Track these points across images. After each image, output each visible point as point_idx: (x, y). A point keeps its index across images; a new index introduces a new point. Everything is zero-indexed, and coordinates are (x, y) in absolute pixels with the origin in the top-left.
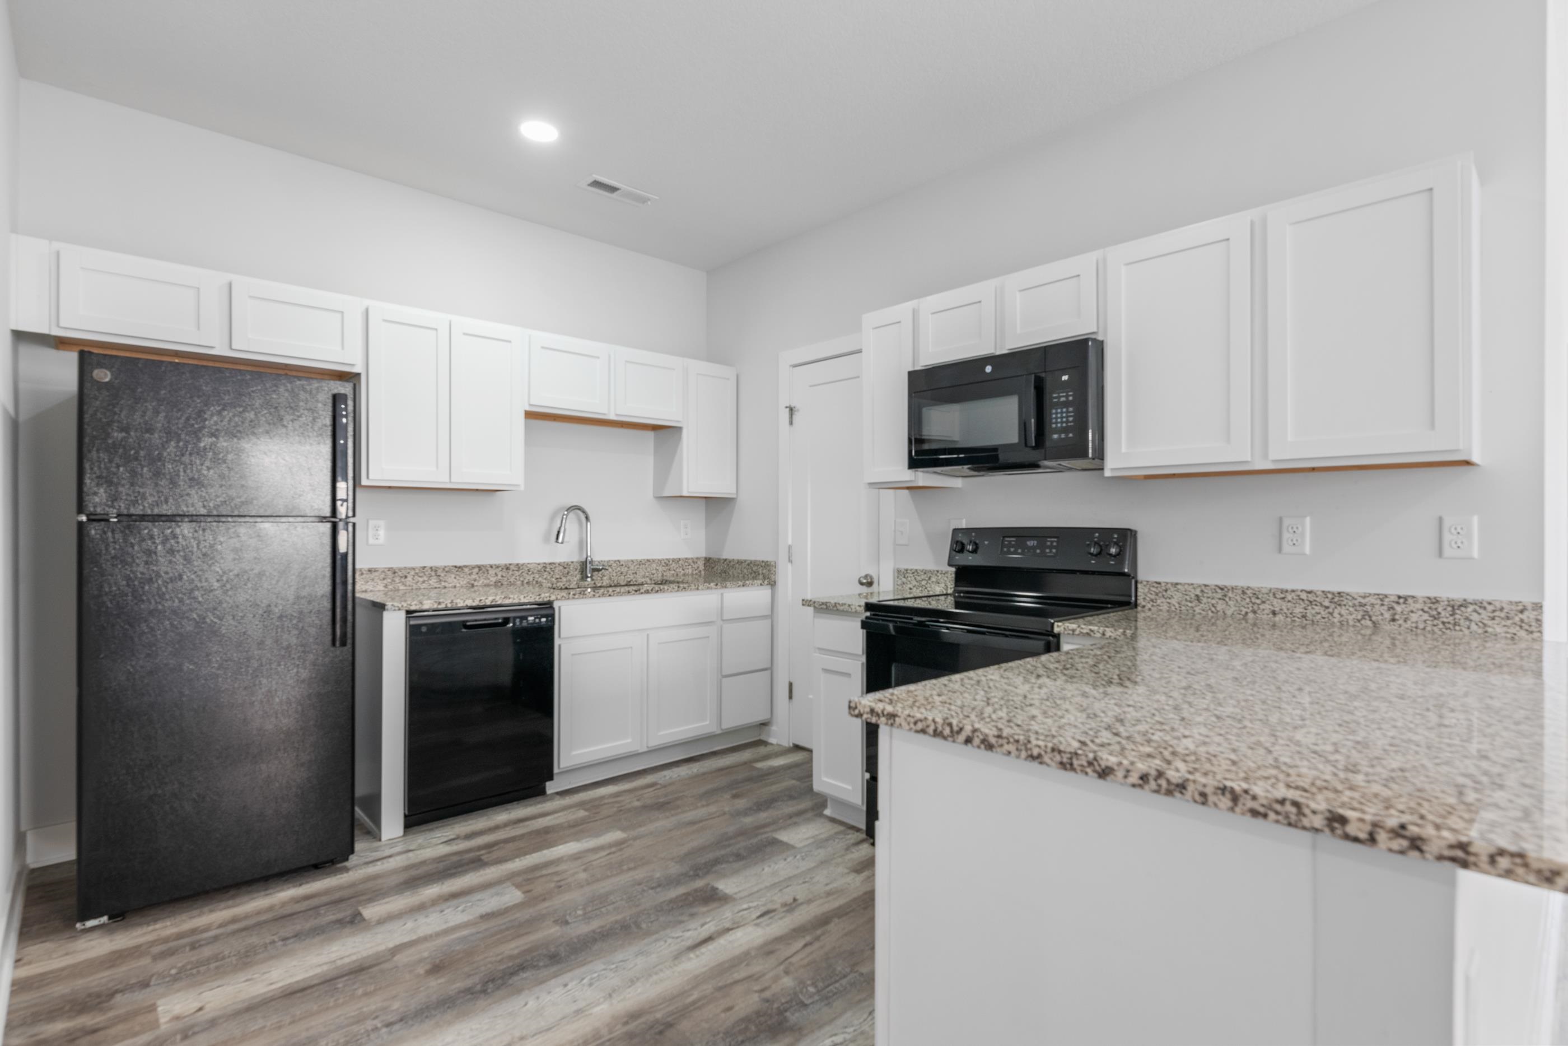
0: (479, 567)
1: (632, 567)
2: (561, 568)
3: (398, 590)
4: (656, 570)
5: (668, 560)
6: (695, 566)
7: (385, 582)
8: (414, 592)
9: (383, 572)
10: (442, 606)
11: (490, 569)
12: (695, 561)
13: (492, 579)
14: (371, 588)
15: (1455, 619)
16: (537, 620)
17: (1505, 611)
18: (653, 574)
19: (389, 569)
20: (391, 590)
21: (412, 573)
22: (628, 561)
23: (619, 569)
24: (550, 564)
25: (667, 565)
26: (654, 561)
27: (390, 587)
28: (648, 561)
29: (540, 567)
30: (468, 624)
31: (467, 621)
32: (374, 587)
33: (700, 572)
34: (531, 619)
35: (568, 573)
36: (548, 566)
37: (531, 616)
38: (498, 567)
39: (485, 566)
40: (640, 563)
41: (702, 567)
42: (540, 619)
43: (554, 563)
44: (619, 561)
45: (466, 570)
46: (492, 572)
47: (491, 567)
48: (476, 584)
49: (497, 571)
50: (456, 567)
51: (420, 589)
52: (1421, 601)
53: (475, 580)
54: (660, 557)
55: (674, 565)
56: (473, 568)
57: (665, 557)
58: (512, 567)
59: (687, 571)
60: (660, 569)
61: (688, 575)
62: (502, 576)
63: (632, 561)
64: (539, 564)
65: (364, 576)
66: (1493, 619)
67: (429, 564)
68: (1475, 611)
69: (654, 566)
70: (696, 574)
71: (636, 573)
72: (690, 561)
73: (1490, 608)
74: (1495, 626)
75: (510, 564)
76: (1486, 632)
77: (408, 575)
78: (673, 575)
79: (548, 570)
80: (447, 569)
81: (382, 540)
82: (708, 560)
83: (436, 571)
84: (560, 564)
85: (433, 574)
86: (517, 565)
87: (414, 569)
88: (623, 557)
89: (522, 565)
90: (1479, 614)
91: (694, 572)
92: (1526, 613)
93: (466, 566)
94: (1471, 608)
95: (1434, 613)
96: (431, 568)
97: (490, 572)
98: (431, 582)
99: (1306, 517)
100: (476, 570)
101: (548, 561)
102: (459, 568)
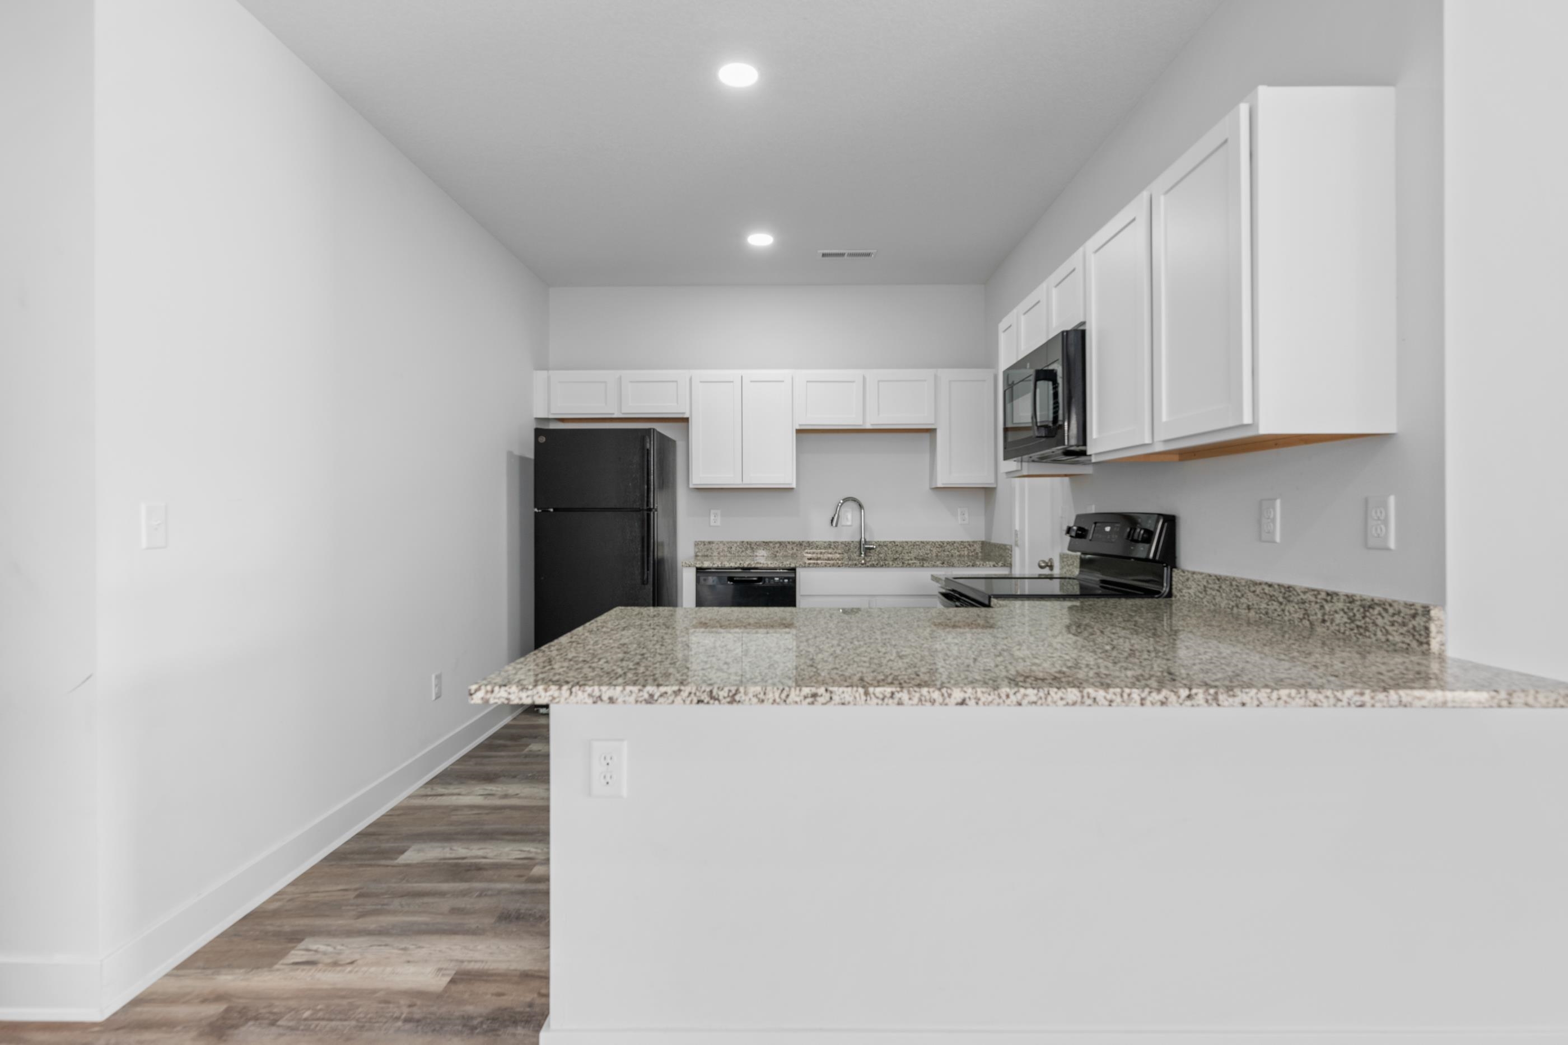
0: (780, 543)
1: (907, 547)
2: (843, 546)
3: (727, 556)
4: (930, 550)
5: (943, 543)
6: (972, 549)
7: (718, 550)
8: (737, 558)
9: (717, 544)
10: (715, 566)
11: (788, 544)
12: (971, 544)
13: (789, 552)
14: (710, 554)
15: (1365, 623)
16: (781, 581)
17: (1402, 615)
18: (928, 554)
19: (721, 542)
20: (722, 556)
21: (735, 545)
22: (903, 542)
23: (894, 548)
24: (834, 542)
25: (941, 547)
26: (928, 543)
27: (721, 554)
28: (922, 542)
29: (826, 544)
30: (735, 579)
31: (734, 577)
32: (712, 553)
33: (977, 554)
34: (777, 579)
35: (849, 550)
36: (832, 544)
37: (777, 577)
38: (793, 543)
39: (784, 542)
40: (914, 544)
41: (978, 550)
42: (783, 580)
43: (837, 542)
44: (894, 542)
45: (771, 545)
46: (789, 547)
47: (789, 543)
48: (778, 554)
49: (793, 546)
50: (764, 542)
51: (740, 556)
52: (1342, 598)
53: (777, 552)
54: (934, 540)
55: (948, 546)
56: (776, 543)
57: (939, 540)
58: (804, 544)
59: (962, 553)
60: (935, 550)
61: (963, 556)
62: (797, 550)
63: (907, 542)
64: (825, 542)
65: (706, 546)
66: (1393, 625)
67: (746, 540)
68: (1380, 614)
69: (928, 547)
70: (972, 556)
71: (910, 552)
72: (966, 544)
73: (1391, 611)
74: (1394, 633)
75: (803, 542)
76: (1388, 640)
77: (733, 547)
78: (948, 556)
79: (832, 547)
80: (757, 544)
81: (718, 523)
82: (984, 544)
83: (750, 545)
84: (842, 543)
85: (749, 546)
86: (808, 542)
87: (736, 543)
88: (898, 539)
89: (812, 542)
90: (1383, 617)
91: (971, 554)
92: (1418, 619)
93: (771, 542)
94: (1378, 609)
95: (1351, 614)
96: (747, 542)
97: (788, 547)
98: (747, 552)
99: (1275, 499)
100: (778, 545)
101: (832, 540)
102: (766, 543)
